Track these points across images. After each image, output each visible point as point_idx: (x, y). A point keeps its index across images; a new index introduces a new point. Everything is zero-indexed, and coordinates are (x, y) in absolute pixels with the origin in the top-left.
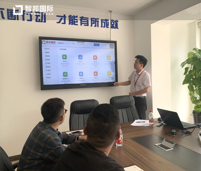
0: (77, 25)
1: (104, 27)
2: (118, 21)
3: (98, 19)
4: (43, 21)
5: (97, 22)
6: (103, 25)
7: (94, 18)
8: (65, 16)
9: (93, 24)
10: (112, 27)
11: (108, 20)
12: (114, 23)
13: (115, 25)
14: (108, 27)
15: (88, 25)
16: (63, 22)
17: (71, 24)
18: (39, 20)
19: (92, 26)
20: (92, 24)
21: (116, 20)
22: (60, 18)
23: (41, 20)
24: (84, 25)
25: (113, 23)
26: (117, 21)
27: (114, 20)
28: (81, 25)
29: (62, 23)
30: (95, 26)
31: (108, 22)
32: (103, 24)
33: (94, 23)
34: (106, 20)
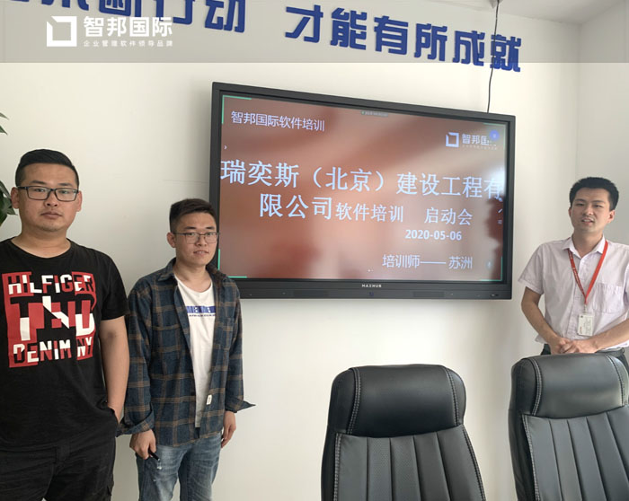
0: (363, 47)
1: (466, 61)
2: (519, 40)
3: (444, 29)
4: (235, 24)
5: (438, 42)
6: (463, 56)
7: (428, 26)
8: (317, 13)
9: (423, 49)
10: (497, 63)
11: (482, 36)
12: (504, 50)
13: (506, 57)
14: (482, 64)
15: (404, 52)
16: (311, 35)
17: (341, 45)
18: (220, 19)
19: (418, 54)
20: (419, 46)
21: (513, 38)
22: (299, 17)
23: (225, 23)
24: (391, 51)
25: (499, 49)
26: (515, 43)
27: (504, 38)
28: (378, 49)
29: (307, 39)
30: (432, 57)
31: (482, 44)
32: (463, 48)
33: (426, 46)
34: (476, 36)
